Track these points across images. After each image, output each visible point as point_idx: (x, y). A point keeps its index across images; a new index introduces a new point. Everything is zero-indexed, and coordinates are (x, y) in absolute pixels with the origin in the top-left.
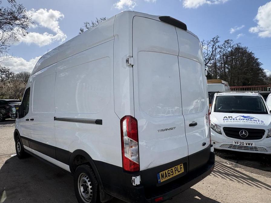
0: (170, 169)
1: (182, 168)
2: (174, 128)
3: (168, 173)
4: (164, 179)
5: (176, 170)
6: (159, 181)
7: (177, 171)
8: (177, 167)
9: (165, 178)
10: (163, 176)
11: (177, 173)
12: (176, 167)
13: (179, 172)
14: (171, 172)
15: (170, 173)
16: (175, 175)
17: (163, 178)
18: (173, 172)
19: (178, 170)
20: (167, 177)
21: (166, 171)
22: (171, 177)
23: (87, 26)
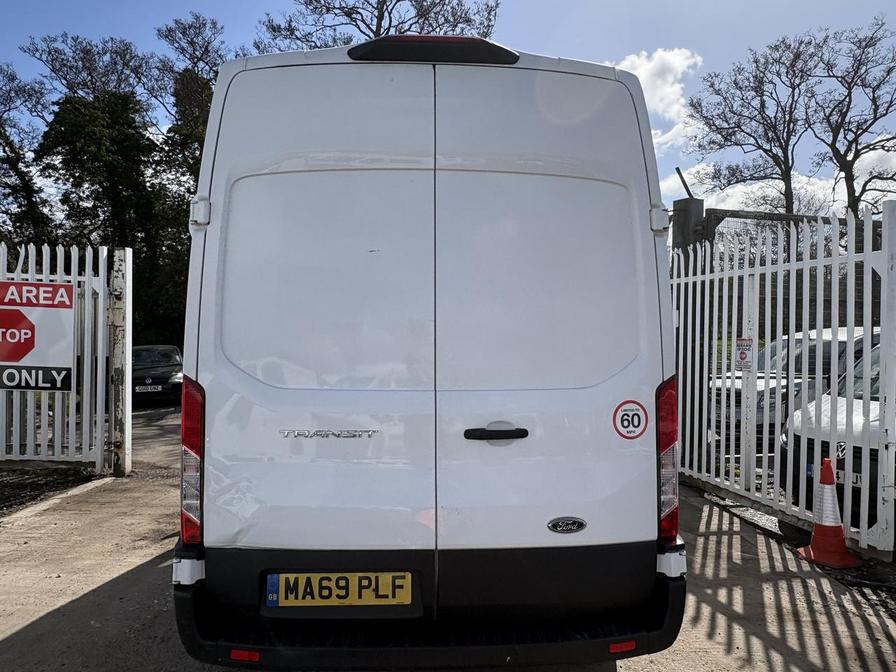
0: (334, 576)
1: (401, 587)
3: (321, 588)
4: (296, 598)
5: (368, 587)
6: (270, 598)
7: (368, 591)
8: (377, 578)
9: (304, 598)
10: (291, 589)
11: (369, 600)
12: (371, 575)
13: (379, 597)
14: (339, 587)
15: (329, 588)
17: (292, 596)
18: (346, 588)
20: (313, 598)
21: (315, 577)
22: (334, 602)
23: (712, 85)
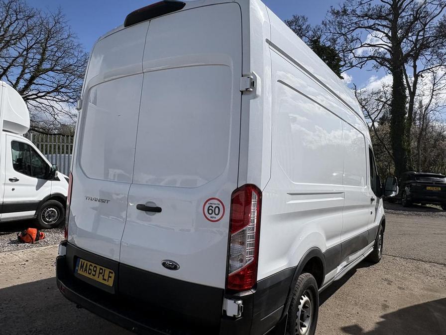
0: (94, 265)
1: (111, 277)
2: (106, 201)
3: (89, 269)
5: (101, 273)
6: (76, 268)
7: (101, 276)
8: (105, 270)
9: (84, 271)
10: (82, 266)
11: (100, 280)
12: (104, 268)
13: (104, 279)
14: (94, 271)
15: (91, 270)
16: (96, 278)
17: (81, 270)
18: (96, 272)
19: (103, 276)
20: (86, 272)
21: (89, 264)
22: (91, 276)
